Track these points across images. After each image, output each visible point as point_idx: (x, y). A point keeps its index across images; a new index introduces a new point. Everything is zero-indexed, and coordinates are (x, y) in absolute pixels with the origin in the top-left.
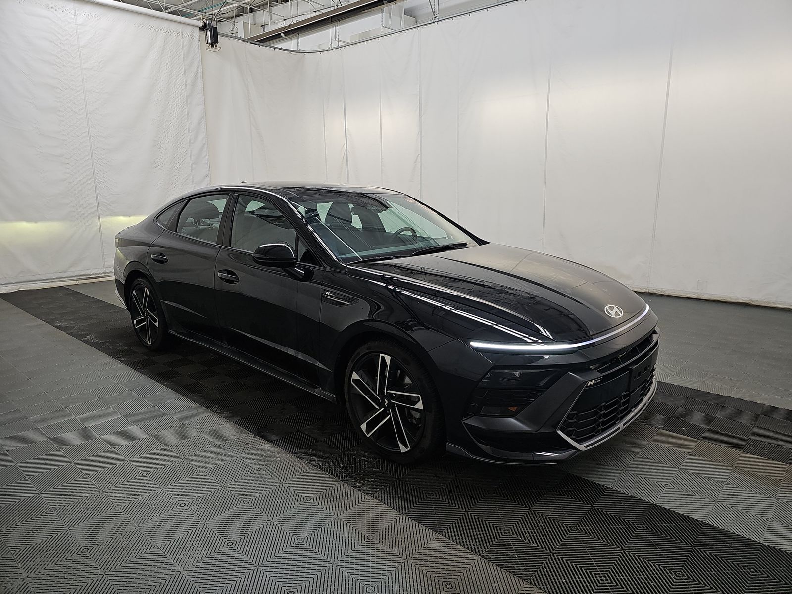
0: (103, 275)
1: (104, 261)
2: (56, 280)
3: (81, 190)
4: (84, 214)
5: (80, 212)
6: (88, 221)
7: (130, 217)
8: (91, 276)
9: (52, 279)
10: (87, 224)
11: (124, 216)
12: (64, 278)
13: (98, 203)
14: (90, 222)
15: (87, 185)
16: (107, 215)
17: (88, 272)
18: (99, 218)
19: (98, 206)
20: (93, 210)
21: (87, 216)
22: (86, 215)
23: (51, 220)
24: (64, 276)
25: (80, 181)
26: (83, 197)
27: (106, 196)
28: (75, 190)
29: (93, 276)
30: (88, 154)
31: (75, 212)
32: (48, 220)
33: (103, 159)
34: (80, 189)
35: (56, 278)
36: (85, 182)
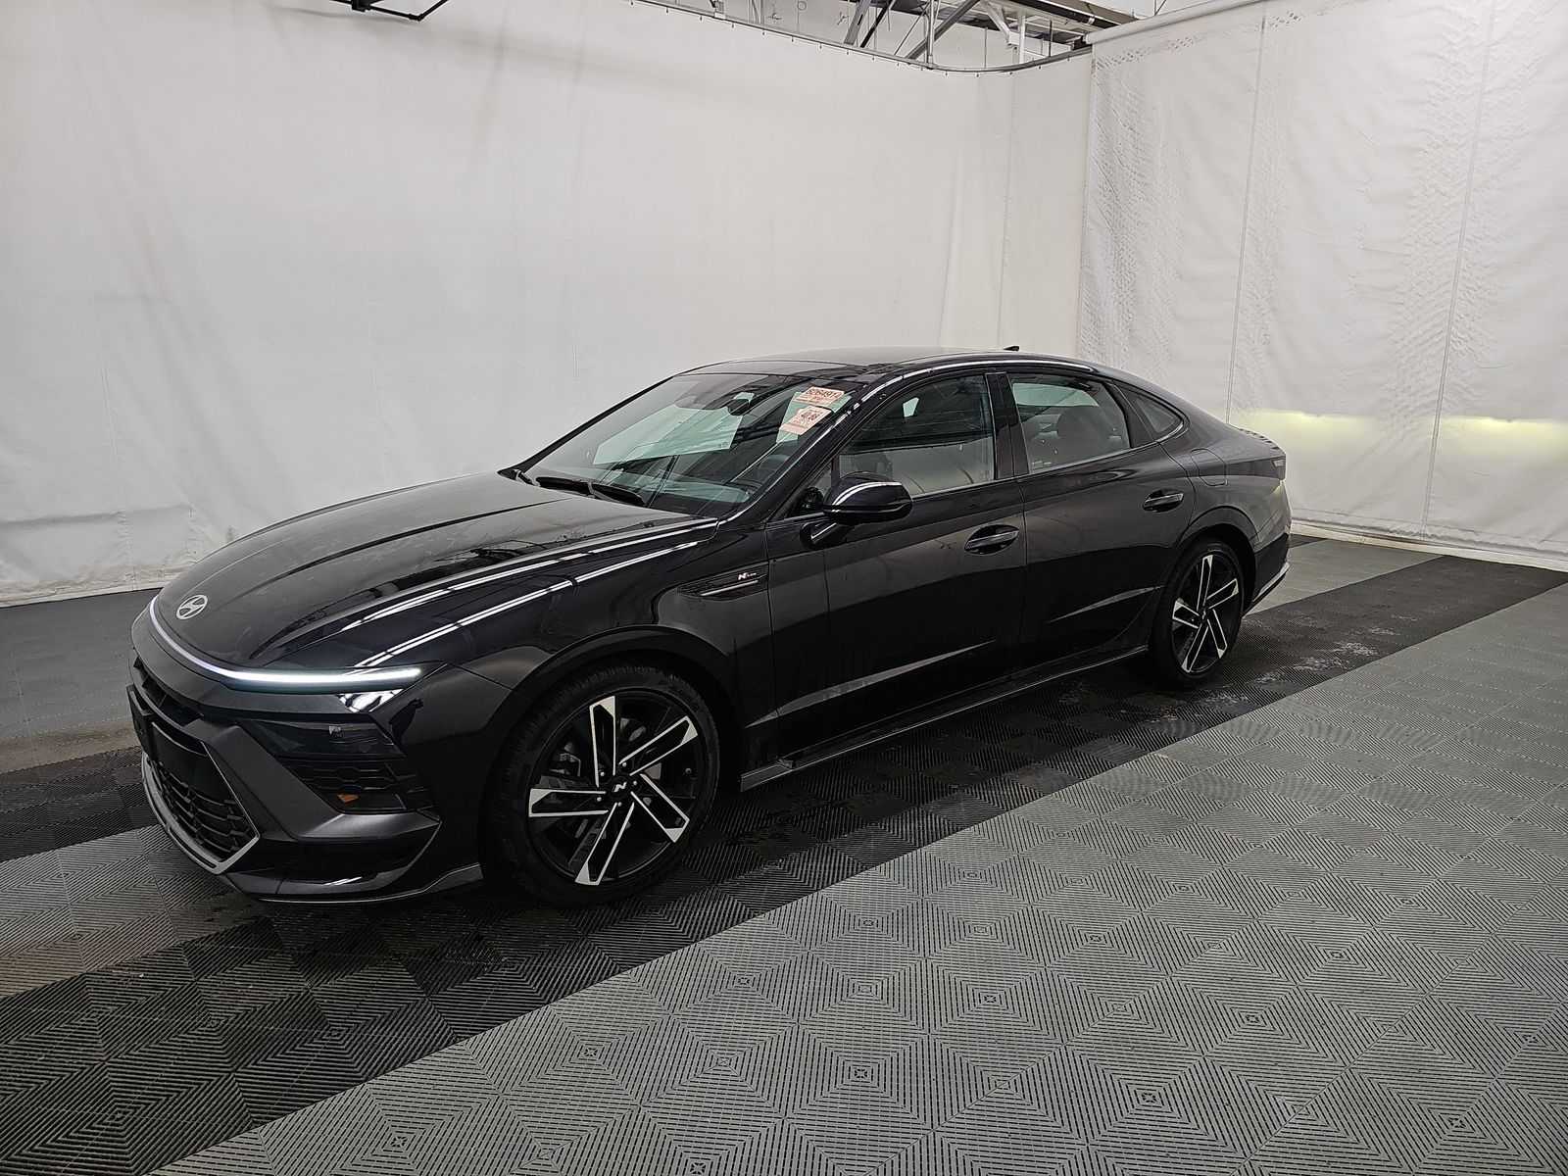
0: (1418, 538)
1: (1426, 511)
2: (1328, 526)
3: (1414, 357)
4: (1407, 406)
5: (1402, 401)
6: (1411, 422)
7: (1509, 421)
8: (1391, 535)
9: (1321, 522)
10: (1408, 428)
11: (1497, 416)
12: (1343, 525)
13: (1442, 386)
14: (1415, 425)
15: (1430, 346)
16: (1457, 414)
17: (1387, 525)
18: (1438, 417)
19: (1441, 392)
20: (1427, 400)
21: (1412, 412)
22: (1411, 409)
23: (1345, 413)
24: (1343, 523)
25: (1416, 338)
26: (1415, 371)
27: (1463, 372)
28: (1401, 357)
29: (1397, 536)
30: (1447, 279)
31: (1390, 401)
32: (1338, 413)
33: (1479, 288)
34: (1412, 354)
35: (1329, 523)
36: (1428, 341)
